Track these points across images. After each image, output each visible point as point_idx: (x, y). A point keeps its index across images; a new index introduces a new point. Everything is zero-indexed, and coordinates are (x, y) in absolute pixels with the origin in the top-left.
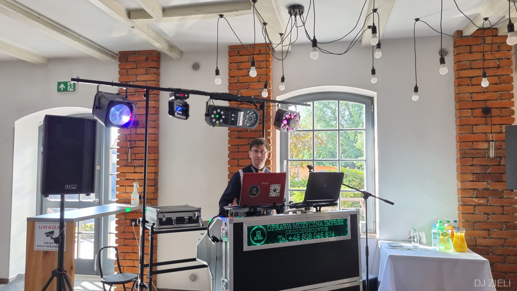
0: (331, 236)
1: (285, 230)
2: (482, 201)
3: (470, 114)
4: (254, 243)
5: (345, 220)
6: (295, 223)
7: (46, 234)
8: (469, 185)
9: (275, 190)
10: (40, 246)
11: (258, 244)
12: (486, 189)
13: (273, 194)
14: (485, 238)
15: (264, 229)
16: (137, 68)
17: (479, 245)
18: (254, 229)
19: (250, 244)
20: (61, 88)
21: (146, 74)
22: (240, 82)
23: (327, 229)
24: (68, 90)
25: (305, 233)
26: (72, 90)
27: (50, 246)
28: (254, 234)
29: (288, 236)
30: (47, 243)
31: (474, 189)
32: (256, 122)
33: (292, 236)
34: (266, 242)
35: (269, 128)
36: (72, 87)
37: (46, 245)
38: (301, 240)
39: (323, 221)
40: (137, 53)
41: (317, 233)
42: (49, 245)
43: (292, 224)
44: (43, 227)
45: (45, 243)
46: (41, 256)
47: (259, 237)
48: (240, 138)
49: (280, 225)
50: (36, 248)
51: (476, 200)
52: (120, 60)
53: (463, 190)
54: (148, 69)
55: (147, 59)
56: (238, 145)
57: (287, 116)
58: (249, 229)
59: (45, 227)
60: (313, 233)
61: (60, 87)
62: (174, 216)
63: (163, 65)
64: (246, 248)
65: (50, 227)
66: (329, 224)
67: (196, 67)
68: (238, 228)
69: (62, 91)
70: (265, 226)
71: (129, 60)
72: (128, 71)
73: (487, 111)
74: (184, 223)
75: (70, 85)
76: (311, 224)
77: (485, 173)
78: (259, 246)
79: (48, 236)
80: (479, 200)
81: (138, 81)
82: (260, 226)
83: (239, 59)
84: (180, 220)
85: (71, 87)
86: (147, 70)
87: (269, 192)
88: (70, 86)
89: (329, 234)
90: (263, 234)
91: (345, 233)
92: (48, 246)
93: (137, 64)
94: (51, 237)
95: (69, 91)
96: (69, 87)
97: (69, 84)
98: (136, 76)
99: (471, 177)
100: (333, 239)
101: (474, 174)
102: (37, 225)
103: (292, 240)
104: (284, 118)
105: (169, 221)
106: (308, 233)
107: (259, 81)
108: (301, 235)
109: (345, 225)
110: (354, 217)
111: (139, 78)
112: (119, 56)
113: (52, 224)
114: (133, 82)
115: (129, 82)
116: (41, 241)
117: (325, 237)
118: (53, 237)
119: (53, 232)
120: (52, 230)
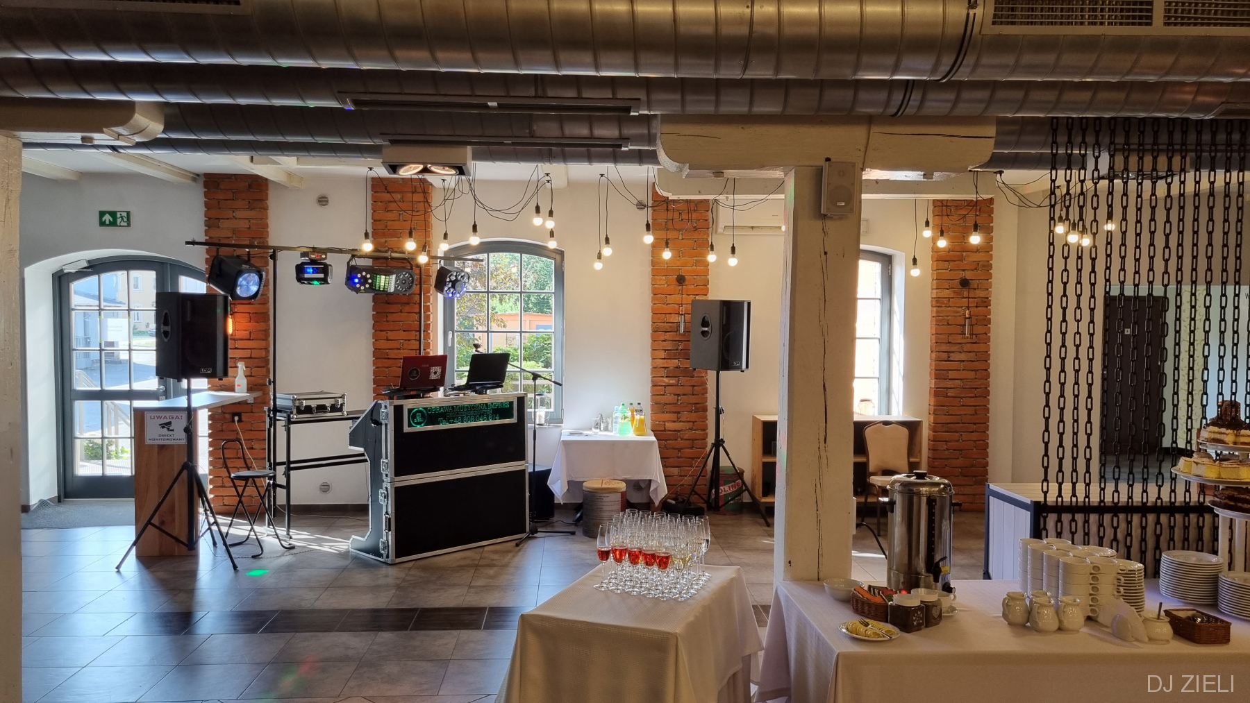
0: (496, 419)
1: (445, 413)
2: (672, 381)
3: (664, 282)
4: (414, 425)
5: (511, 403)
6: (456, 406)
7: (160, 425)
8: (660, 363)
9: (435, 373)
10: (153, 439)
11: (418, 426)
12: (677, 367)
13: (433, 377)
14: (674, 422)
15: (425, 411)
16: (233, 199)
17: (668, 430)
18: (414, 411)
19: (410, 425)
20: (105, 220)
21: (248, 208)
22: (388, 228)
23: (491, 411)
24: (118, 224)
25: (467, 416)
26: (126, 224)
27: (167, 439)
28: (414, 416)
29: (449, 419)
31: (666, 368)
32: (411, 286)
33: (454, 419)
34: (427, 424)
35: (429, 292)
36: (125, 220)
37: (162, 437)
38: (463, 422)
39: (487, 404)
40: (233, 177)
41: (480, 415)
42: (166, 438)
43: (453, 407)
44: (155, 418)
45: (160, 436)
46: (156, 449)
47: (419, 419)
48: (388, 303)
49: (440, 407)
50: (148, 442)
51: (666, 380)
52: (206, 185)
53: (654, 368)
54: (251, 201)
55: (250, 186)
56: (386, 312)
57: (453, 278)
58: (410, 411)
59: (159, 417)
60: (475, 416)
61: (103, 219)
62: (313, 404)
63: (272, 193)
64: (406, 429)
65: (165, 417)
66: (493, 407)
67: (323, 201)
68: (398, 410)
69: (108, 225)
70: (425, 409)
71: (222, 187)
72: (219, 202)
73: (681, 280)
74: (326, 412)
75: (122, 217)
76: (474, 407)
77: (677, 349)
78: (419, 428)
79: (163, 427)
80: (669, 380)
81: (237, 218)
82: (421, 409)
83: (385, 196)
84: (322, 408)
85: (123, 219)
86: (249, 202)
88: (121, 219)
89: (493, 417)
90: (423, 416)
91: (511, 416)
92: (164, 440)
93: (233, 193)
94: (168, 429)
95: (120, 226)
96: (119, 220)
97: (118, 215)
98: (233, 210)
99: (662, 354)
100: (498, 422)
101: (665, 350)
102: (147, 415)
103: (453, 423)
104: (448, 280)
105: (308, 410)
106: (471, 416)
108: (462, 418)
110: (521, 400)
111: (238, 214)
112: (203, 179)
113: (168, 414)
114: (228, 219)
115: (222, 219)
116: (154, 434)
117: (488, 420)
118: (171, 428)
119: (170, 423)
120: (169, 421)
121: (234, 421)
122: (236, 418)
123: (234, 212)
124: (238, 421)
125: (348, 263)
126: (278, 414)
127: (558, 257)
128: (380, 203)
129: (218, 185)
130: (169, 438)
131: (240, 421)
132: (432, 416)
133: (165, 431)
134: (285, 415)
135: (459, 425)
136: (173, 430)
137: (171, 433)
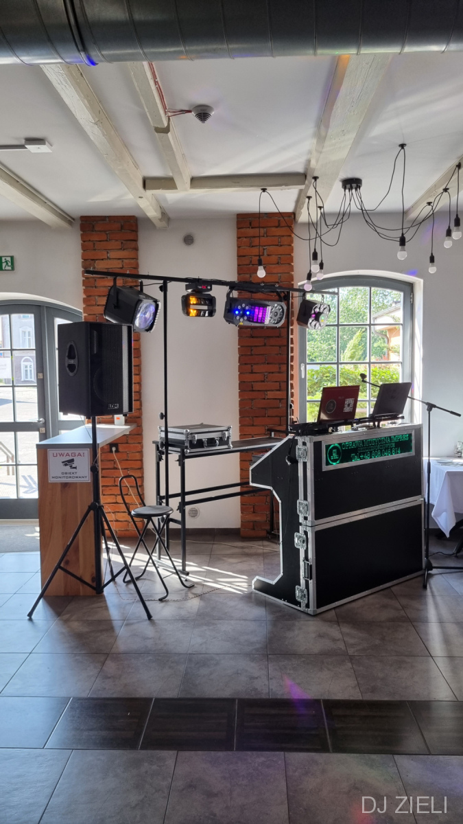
0: (398, 453)
1: (357, 448)
4: (331, 462)
7: (63, 462)
9: (349, 405)
10: (56, 477)
11: (335, 464)
13: (346, 409)
15: (339, 447)
16: (107, 241)
18: (331, 447)
19: (328, 464)
21: (121, 249)
22: (253, 263)
26: (10, 268)
27: (70, 477)
28: (331, 454)
30: (66, 473)
32: (281, 318)
33: (364, 454)
34: (342, 462)
36: (10, 264)
37: (65, 475)
38: (371, 458)
39: (390, 437)
40: (107, 219)
41: (386, 450)
42: (69, 475)
43: (364, 441)
44: (58, 455)
45: (63, 473)
46: (59, 488)
47: (335, 456)
48: (253, 337)
49: (353, 442)
50: (51, 480)
52: (83, 228)
54: (124, 242)
55: (122, 227)
56: (251, 347)
57: (317, 310)
58: (327, 447)
59: (62, 455)
60: (381, 450)
62: (204, 437)
63: (142, 235)
64: (325, 468)
65: (68, 455)
66: (395, 440)
67: (189, 240)
68: (317, 446)
70: (340, 444)
71: (96, 229)
72: (94, 244)
74: (215, 446)
75: (6, 262)
76: (380, 441)
78: (335, 466)
79: (66, 465)
81: (110, 259)
82: (336, 445)
83: (251, 232)
84: (211, 442)
85: (7, 264)
86: (122, 243)
87: (344, 407)
88: (5, 264)
89: (395, 451)
90: (338, 453)
92: (67, 478)
93: (107, 234)
94: (71, 466)
95: (5, 270)
97: (4, 260)
98: (107, 251)
100: (399, 456)
102: (51, 452)
103: (364, 458)
104: (313, 312)
105: (200, 443)
107: (278, 263)
108: (371, 452)
109: (410, 440)
110: (418, 432)
111: (112, 254)
112: (80, 222)
113: (70, 451)
114: (102, 260)
115: (97, 260)
116: (57, 472)
117: (392, 454)
118: (74, 466)
119: (72, 461)
120: (71, 458)
121: (111, 451)
122: (114, 449)
123: (108, 253)
124: (116, 451)
125: (228, 295)
126: (170, 448)
127: (408, 288)
128: (245, 239)
129: (93, 227)
130: (71, 475)
131: (117, 451)
132: (346, 452)
133: (68, 469)
134: (179, 450)
135: (368, 461)
136: (75, 468)
137: (74, 470)
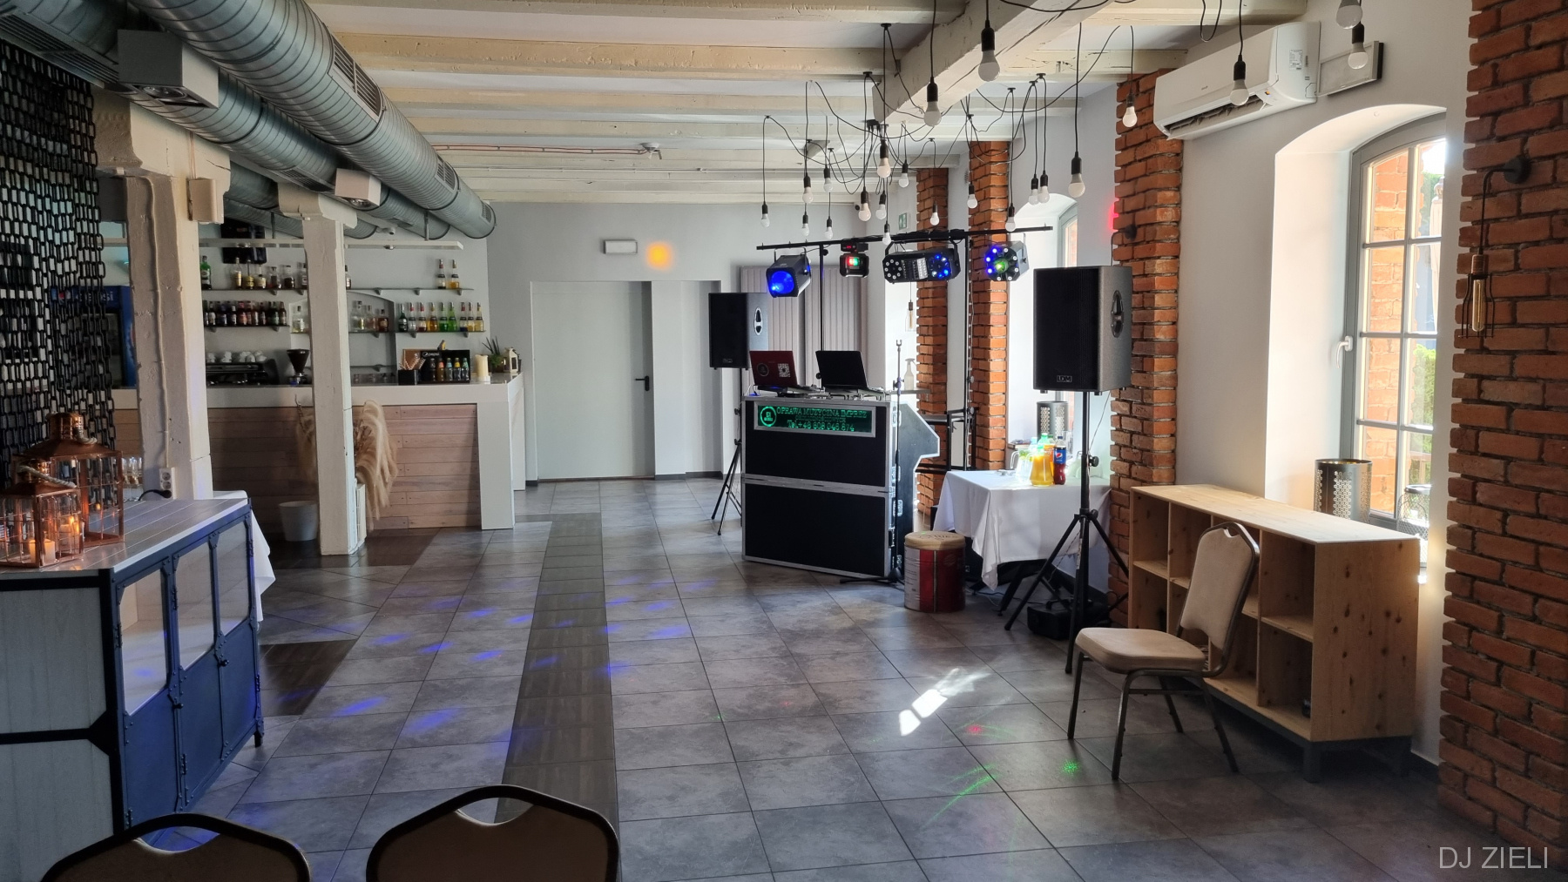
0: (850, 430)
1: (795, 415)
4: (764, 423)
5: (869, 413)
6: (806, 409)
9: (784, 370)
11: (770, 425)
15: (774, 411)
18: (764, 409)
19: (760, 423)
23: (844, 420)
25: (817, 421)
28: (764, 415)
29: (798, 422)
33: (803, 422)
34: (776, 425)
38: (812, 428)
39: (840, 411)
41: (832, 423)
43: (802, 409)
47: (769, 418)
49: (789, 408)
52: (918, 179)
58: (760, 408)
60: (826, 423)
64: (757, 428)
66: (846, 415)
68: (750, 406)
70: (775, 408)
72: (921, 194)
76: (825, 412)
82: (770, 407)
87: (779, 372)
89: (846, 427)
90: (773, 415)
91: (869, 429)
93: (925, 183)
100: (853, 433)
103: (802, 427)
106: (821, 422)
108: (812, 422)
109: (870, 419)
110: (882, 412)
111: (926, 204)
112: (916, 173)
115: (922, 211)
117: (840, 430)
125: (887, 251)
132: (781, 416)
135: (808, 430)
